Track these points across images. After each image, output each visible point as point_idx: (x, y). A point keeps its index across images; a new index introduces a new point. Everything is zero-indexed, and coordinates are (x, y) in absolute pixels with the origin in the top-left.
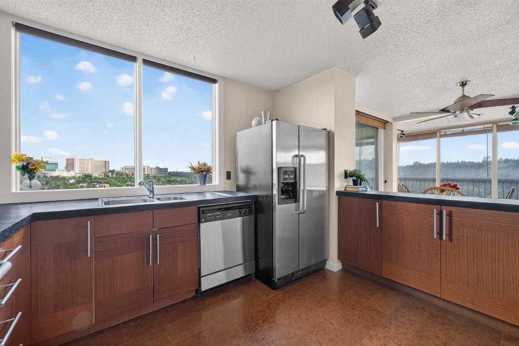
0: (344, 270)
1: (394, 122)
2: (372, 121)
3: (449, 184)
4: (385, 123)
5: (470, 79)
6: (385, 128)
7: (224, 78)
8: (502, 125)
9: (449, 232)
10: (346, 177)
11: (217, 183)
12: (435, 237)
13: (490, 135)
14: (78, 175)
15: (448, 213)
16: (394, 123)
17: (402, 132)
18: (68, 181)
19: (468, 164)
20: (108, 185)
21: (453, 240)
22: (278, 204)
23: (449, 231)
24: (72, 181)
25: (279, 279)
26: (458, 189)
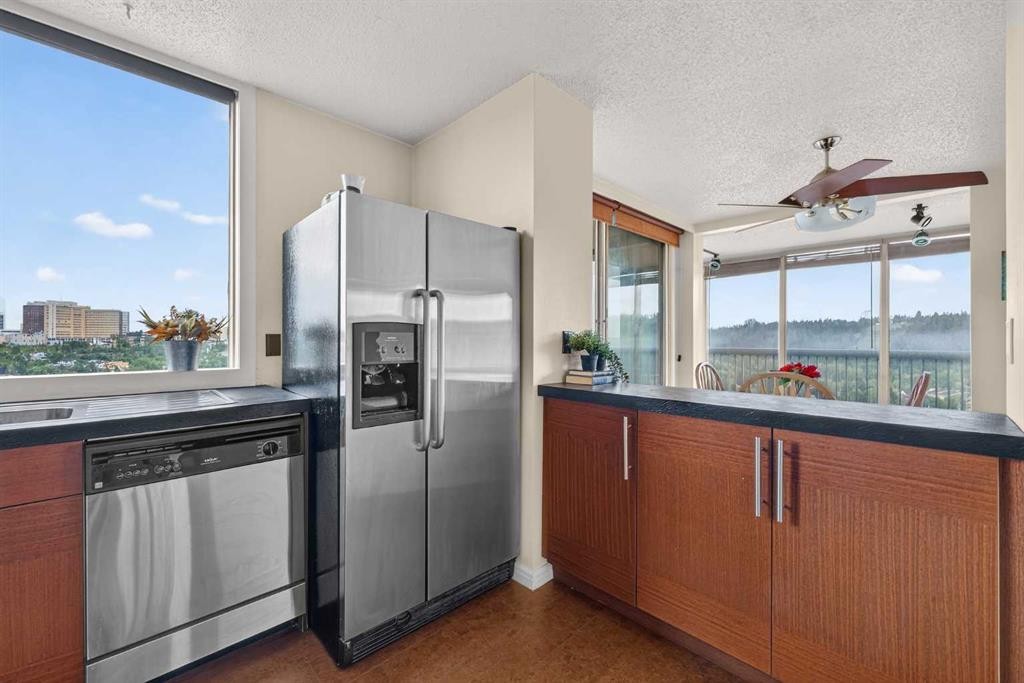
0: (558, 584)
1: (697, 231)
2: (650, 227)
3: (799, 365)
4: (678, 233)
5: (838, 132)
6: (678, 245)
7: (258, 89)
8: (898, 247)
9: (792, 501)
10: (566, 349)
11: (237, 367)
12: (758, 513)
13: (877, 265)
14: (52, 343)
15: (789, 449)
16: (695, 235)
17: (716, 256)
18: (29, 356)
19: (837, 323)
20: (126, 365)
21: (801, 523)
22: (353, 428)
23: (792, 496)
24: (36, 356)
25: (353, 641)
26: (818, 375)
